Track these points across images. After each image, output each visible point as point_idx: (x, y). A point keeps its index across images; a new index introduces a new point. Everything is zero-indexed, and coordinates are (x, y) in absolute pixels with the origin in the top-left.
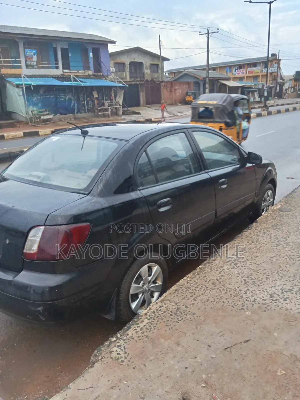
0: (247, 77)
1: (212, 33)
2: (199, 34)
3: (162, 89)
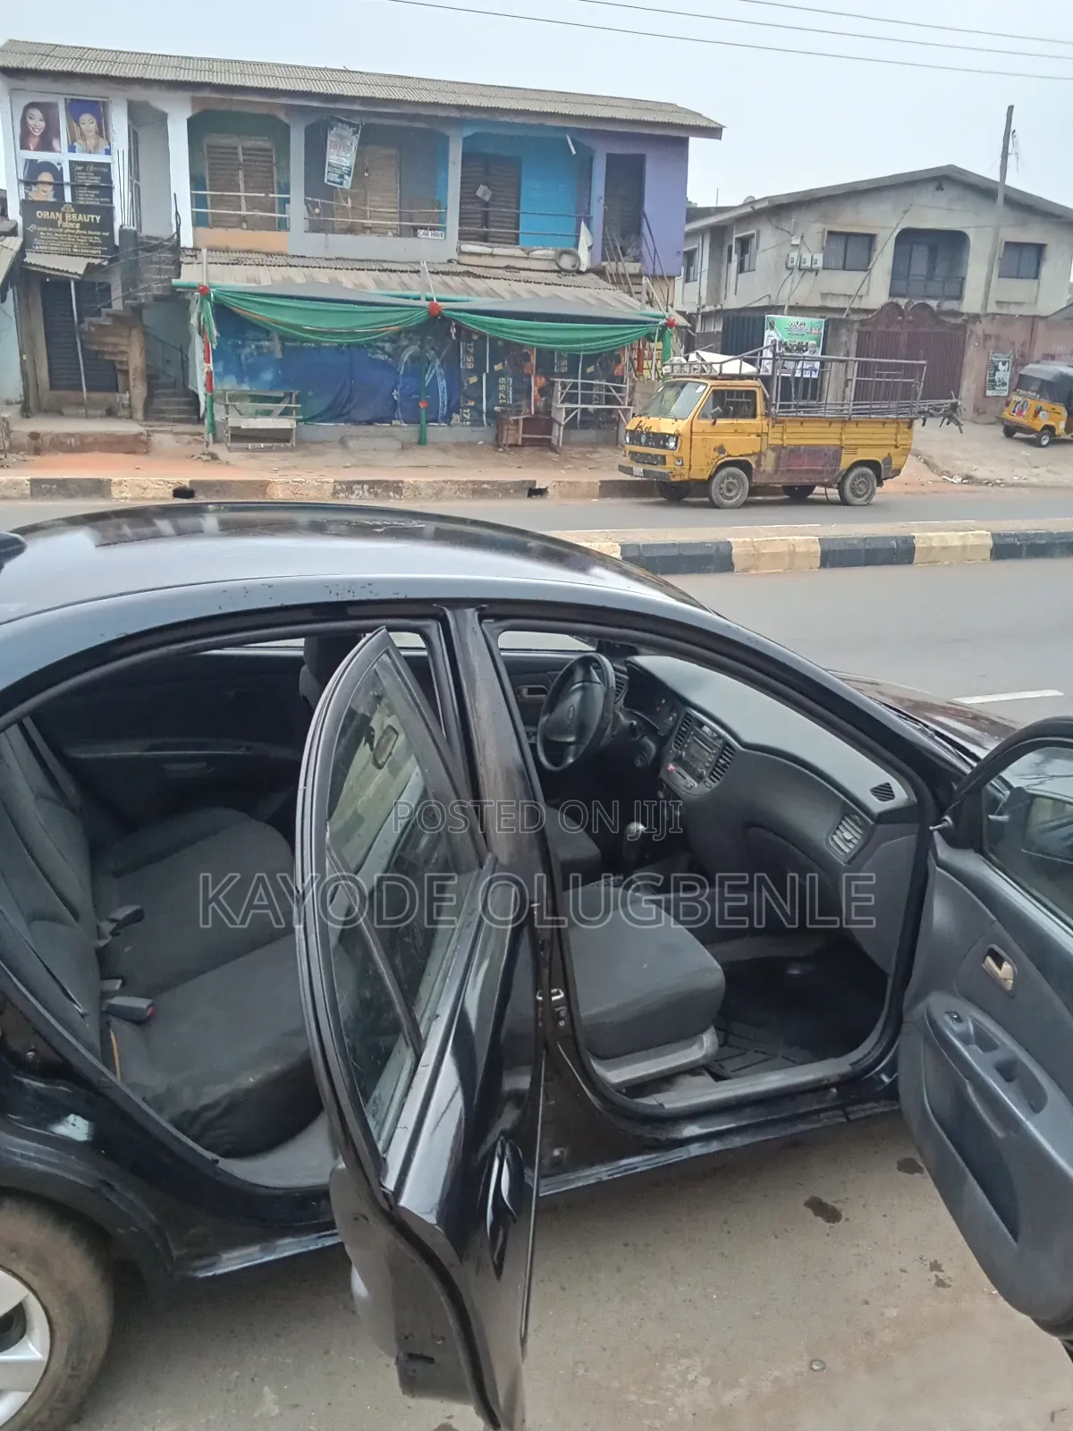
3: (972, 347)
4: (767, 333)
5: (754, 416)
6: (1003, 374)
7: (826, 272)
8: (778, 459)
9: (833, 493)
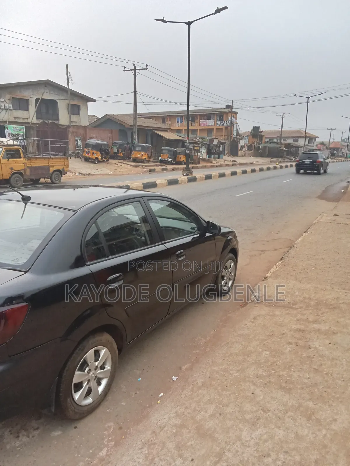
0: (200, 130)
1: (140, 69)
2: (124, 69)
3: (70, 135)
4: (6, 130)
5: (20, 158)
6: (80, 143)
7: (14, 111)
8: (31, 171)
9: (49, 180)
